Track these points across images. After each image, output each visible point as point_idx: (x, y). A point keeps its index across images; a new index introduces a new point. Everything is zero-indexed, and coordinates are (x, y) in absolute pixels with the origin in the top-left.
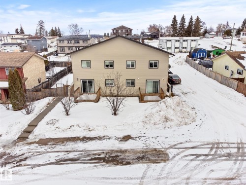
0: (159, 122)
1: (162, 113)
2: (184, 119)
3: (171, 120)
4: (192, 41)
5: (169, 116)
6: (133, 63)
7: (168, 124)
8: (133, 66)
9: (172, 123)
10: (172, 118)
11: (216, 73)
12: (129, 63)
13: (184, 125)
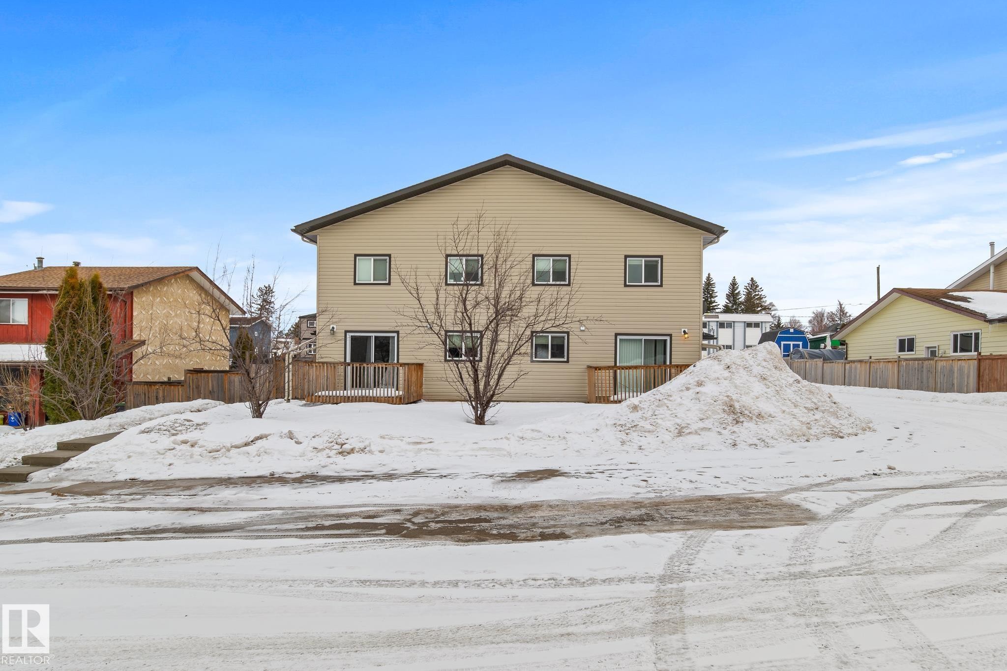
0: (701, 425)
1: (710, 389)
2: (818, 415)
3: (759, 416)
4: (749, 325)
5: (745, 401)
6: (559, 266)
7: (748, 430)
8: (560, 275)
9: (769, 429)
10: (765, 407)
11: (869, 362)
12: (545, 265)
13: (828, 440)
